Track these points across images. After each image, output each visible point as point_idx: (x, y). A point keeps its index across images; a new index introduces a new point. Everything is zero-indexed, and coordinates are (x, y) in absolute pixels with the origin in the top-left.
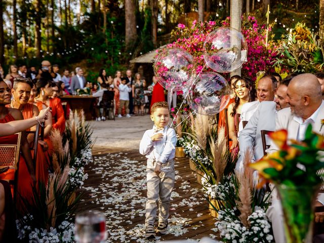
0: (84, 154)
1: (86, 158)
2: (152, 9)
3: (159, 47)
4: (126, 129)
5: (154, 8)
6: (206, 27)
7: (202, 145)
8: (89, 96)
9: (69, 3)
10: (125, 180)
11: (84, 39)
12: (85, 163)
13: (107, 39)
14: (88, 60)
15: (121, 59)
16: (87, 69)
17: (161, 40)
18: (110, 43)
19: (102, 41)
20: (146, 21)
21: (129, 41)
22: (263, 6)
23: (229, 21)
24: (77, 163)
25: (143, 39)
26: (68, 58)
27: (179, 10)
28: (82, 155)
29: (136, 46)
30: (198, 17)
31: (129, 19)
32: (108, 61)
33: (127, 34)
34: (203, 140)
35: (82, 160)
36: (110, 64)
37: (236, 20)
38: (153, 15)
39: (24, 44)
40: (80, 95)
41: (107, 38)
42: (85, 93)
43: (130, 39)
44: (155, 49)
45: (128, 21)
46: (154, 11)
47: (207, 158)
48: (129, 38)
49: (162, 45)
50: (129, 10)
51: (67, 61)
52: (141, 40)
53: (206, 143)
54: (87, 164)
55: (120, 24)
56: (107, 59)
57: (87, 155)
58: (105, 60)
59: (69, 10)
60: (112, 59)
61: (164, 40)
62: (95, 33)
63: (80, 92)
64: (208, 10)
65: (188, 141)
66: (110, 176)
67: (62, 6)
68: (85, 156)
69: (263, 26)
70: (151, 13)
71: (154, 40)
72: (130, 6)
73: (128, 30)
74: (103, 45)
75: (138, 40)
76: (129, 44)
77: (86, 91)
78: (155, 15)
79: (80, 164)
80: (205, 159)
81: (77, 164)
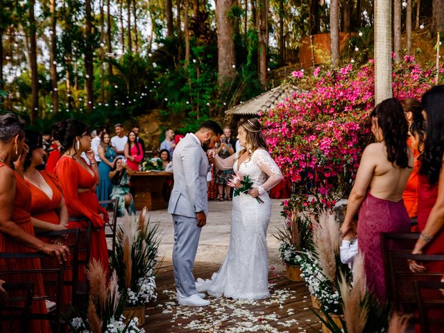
0: (144, 286)
1: (146, 293)
2: (258, 31)
3: (270, 89)
4: (216, 227)
5: (261, 30)
6: (335, 78)
7: (329, 274)
8: (160, 172)
9: (135, 21)
10: (208, 326)
11: (156, 79)
12: (144, 299)
13: (189, 80)
14: (161, 111)
15: (211, 110)
16: (161, 123)
17: (273, 78)
18: (194, 86)
19: (184, 81)
20: (250, 49)
21: (223, 82)
22: (434, 21)
23: (373, 65)
24: (132, 300)
25: (246, 78)
26: (133, 107)
27: (302, 28)
28: (140, 287)
29: (234, 88)
30: (331, 43)
31: (224, 47)
32: (191, 113)
33: (221, 70)
34: (331, 266)
35: (140, 295)
36: (196, 118)
37: (384, 66)
38: (260, 40)
39: (68, 86)
40: (147, 171)
41: (191, 77)
42: (155, 168)
43: (225, 78)
44: (265, 91)
45: (222, 51)
46: (261, 34)
47: (337, 295)
48: (223, 76)
49: (275, 87)
50: (223, 34)
51: (131, 113)
52: (243, 78)
53: (335, 270)
54: (148, 301)
55: (209, 56)
56: (190, 110)
57: (148, 288)
58: (187, 111)
59: (136, 31)
60: (198, 109)
61: (278, 78)
62: (172, 69)
63: (146, 166)
64: (345, 29)
65: (309, 261)
66: (184, 318)
67: (125, 26)
68: (145, 290)
69: (427, 73)
70: (257, 38)
71: (262, 78)
72: (224, 28)
73: (221, 64)
74: (184, 89)
75: (238, 79)
76: (224, 85)
77: (155, 164)
78: (263, 41)
79: (136, 302)
80: (334, 296)
81: (132, 303)
